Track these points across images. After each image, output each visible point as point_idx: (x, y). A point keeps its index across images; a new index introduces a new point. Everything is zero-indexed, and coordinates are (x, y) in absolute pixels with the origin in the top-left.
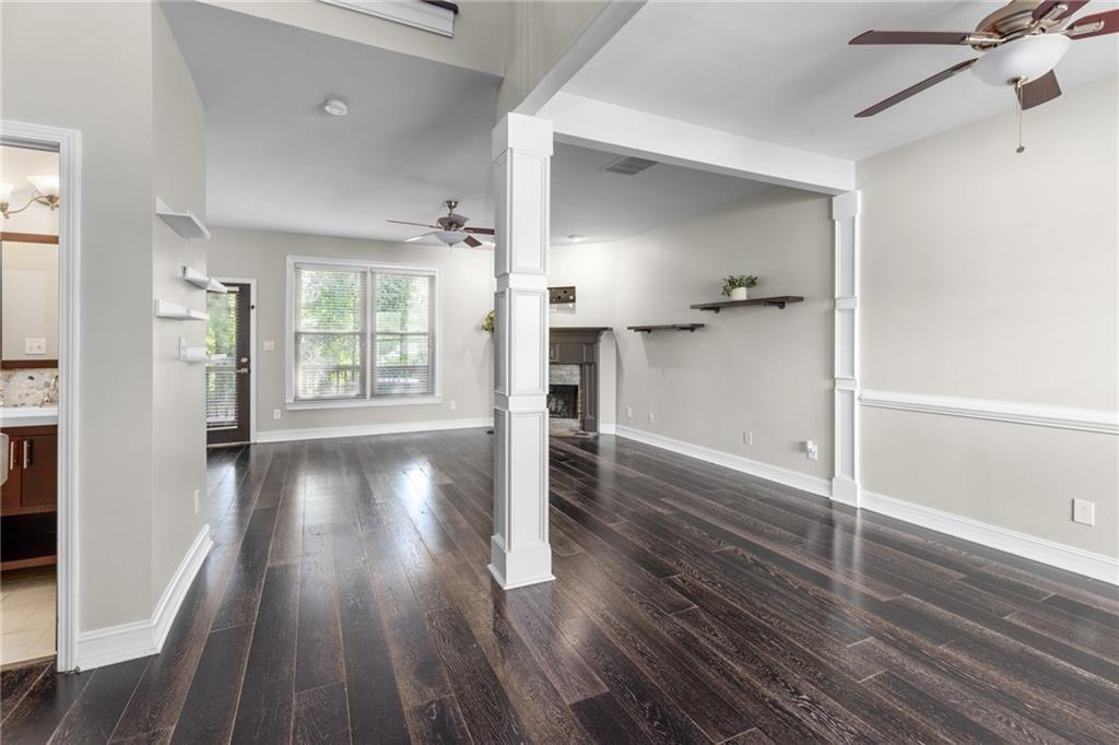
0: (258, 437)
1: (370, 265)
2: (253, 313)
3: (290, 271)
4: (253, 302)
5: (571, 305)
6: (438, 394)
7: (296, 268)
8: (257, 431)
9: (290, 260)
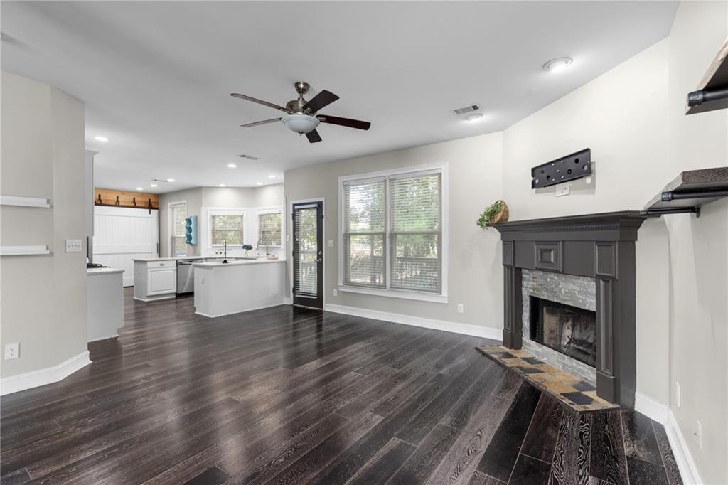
0: (328, 307)
1: (387, 173)
2: (324, 219)
3: (341, 189)
4: (324, 214)
5: (588, 180)
6: (445, 293)
7: (344, 186)
8: (326, 303)
9: (341, 180)
